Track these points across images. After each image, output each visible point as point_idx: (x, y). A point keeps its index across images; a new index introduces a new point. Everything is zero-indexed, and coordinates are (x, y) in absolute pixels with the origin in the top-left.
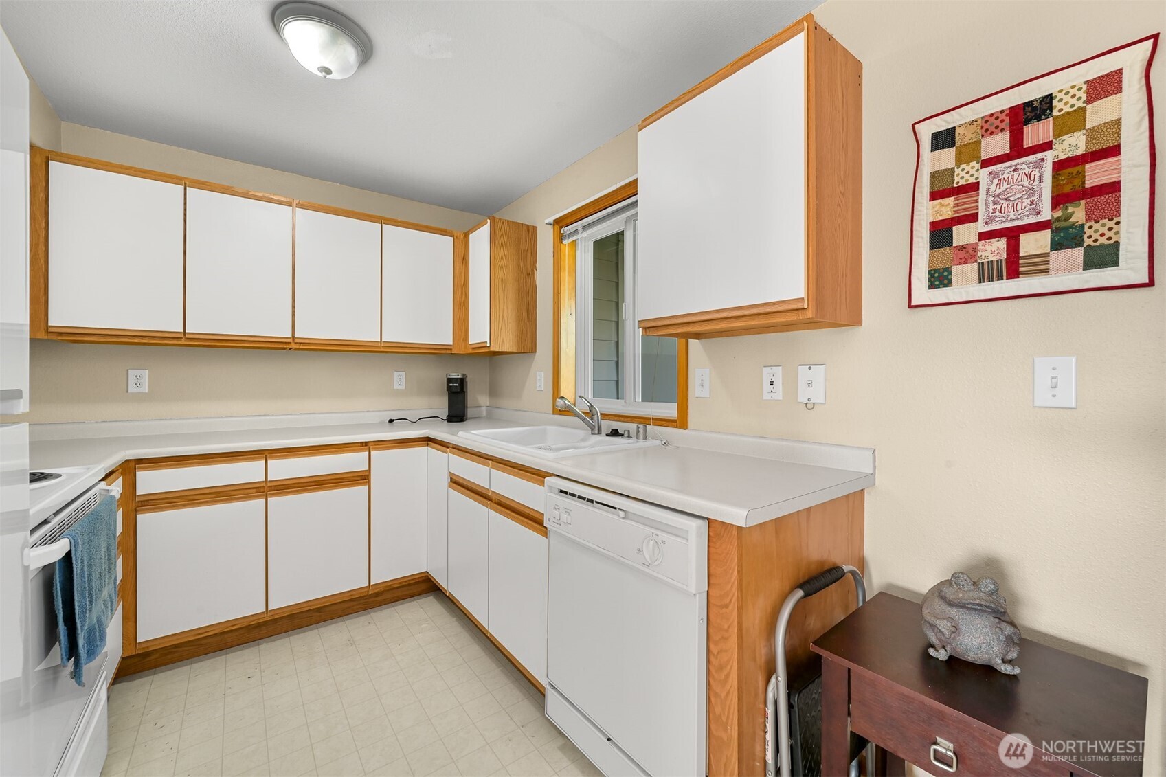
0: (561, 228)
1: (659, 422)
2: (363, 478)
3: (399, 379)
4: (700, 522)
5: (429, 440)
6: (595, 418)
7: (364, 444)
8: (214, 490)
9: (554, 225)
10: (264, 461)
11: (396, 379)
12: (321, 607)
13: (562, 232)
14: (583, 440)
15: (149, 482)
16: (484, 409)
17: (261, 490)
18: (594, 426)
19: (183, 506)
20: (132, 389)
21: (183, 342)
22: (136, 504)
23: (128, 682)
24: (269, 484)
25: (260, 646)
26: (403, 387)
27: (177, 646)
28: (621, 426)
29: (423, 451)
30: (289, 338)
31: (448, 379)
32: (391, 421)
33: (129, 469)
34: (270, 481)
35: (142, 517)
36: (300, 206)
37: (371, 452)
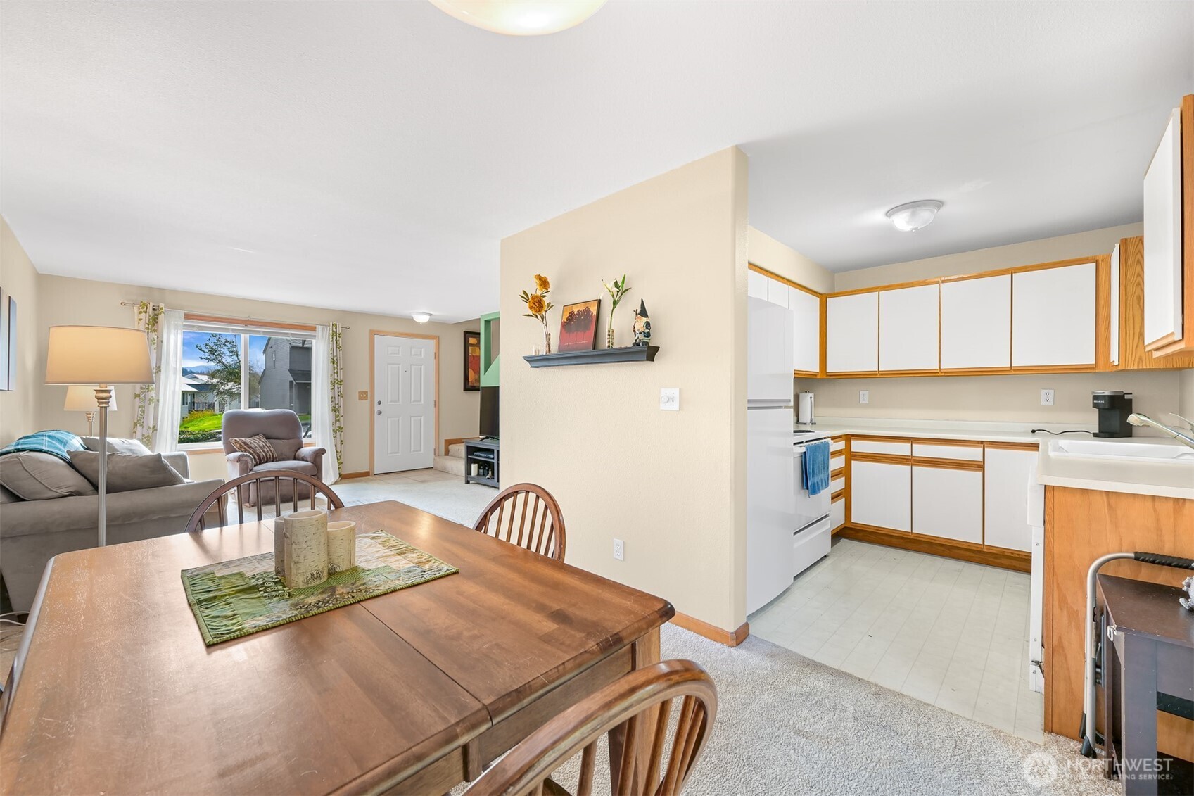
2: (980, 466)
3: (1046, 396)
7: (980, 443)
8: (884, 456)
11: (1043, 397)
12: (951, 547)
15: (857, 446)
19: (870, 461)
20: (862, 401)
21: (878, 376)
22: (852, 456)
24: (913, 458)
26: (1051, 403)
27: (870, 533)
30: (937, 369)
31: (1094, 396)
32: (1033, 431)
33: (849, 438)
34: (913, 456)
35: (854, 463)
36: (944, 282)
37: (986, 449)
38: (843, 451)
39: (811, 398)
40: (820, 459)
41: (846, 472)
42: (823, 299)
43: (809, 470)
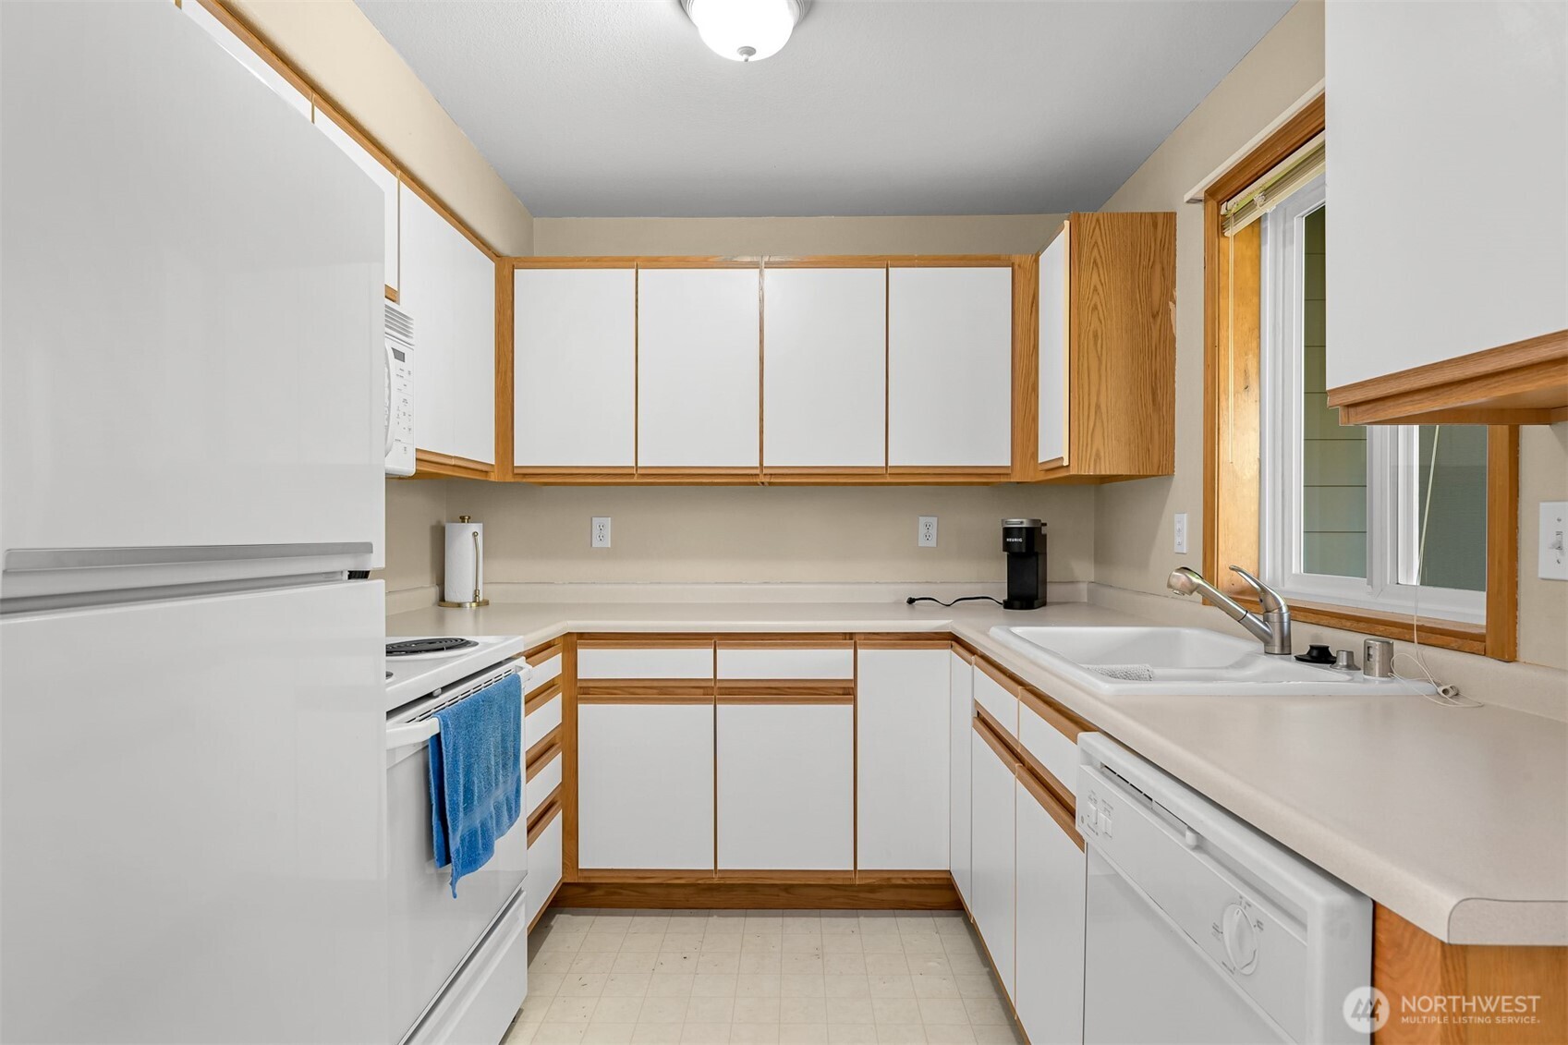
0: (1220, 204)
1: (1436, 636)
2: (845, 692)
3: (927, 529)
4: (1341, 898)
5: (952, 640)
6: (1274, 616)
7: (848, 637)
8: (655, 684)
9: (1205, 201)
10: (712, 650)
11: (922, 530)
12: (792, 886)
13: (1223, 211)
14: (1240, 664)
15: (592, 664)
16: (1083, 587)
17: (710, 691)
18: (1271, 636)
19: (623, 701)
20: (596, 544)
21: (635, 480)
22: (577, 691)
23: (573, 915)
24: (718, 685)
25: (710, 918)
26: (933, 543)
27: (622, 886)
28: (1334, 639)
29: (944, 657)
30: (756, 468)
31: (1005, 530)
32: (911, 601)
33: (571, 643)
34: (719, 680)
35: (583, 709)
36: (770, 265)
37: (859, 651)
38: (560, 683)
39: (475, 535)
40: (492, 740)
41: (565, 741)
42: (505, 270)
43: (454, 796)
